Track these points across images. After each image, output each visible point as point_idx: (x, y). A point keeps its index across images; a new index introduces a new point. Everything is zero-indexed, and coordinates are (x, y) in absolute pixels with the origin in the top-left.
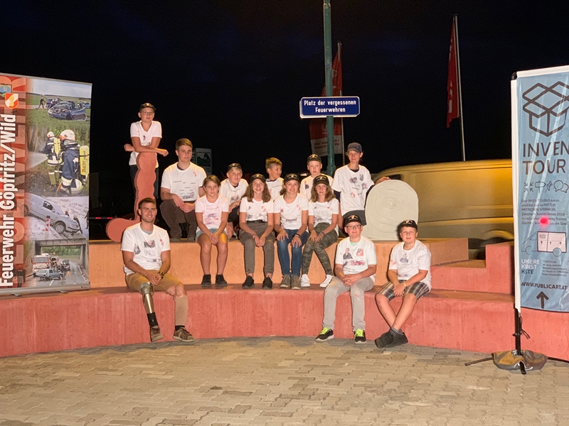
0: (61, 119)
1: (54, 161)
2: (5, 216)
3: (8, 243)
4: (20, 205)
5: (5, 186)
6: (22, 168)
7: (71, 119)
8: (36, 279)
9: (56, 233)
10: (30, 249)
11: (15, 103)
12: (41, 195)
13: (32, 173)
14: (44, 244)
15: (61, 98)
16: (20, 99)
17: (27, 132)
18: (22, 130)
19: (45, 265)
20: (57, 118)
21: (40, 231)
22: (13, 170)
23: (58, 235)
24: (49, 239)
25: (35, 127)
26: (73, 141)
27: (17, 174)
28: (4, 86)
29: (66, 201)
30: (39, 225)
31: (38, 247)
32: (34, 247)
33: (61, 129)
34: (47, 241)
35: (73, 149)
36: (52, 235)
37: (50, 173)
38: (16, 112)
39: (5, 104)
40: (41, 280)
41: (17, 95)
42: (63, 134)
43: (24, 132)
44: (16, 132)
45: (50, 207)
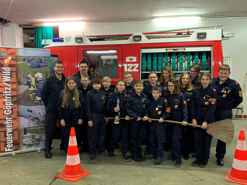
0: (35, 68)
1: (32, 89)
2: (7, 118)
3: (9, 130)
4: (15, 112)
5: (6, 103)
6: (15, 93)
7: (40, 68)
8: (25, 146)
9: (34, 123)
10: (21, 132)
11: (10, 61)
12: (25, 106)
13: (20, 95)
14: (29, 129)
15: (34, 57)
16: (12, 59)
17: (17, 75)
18: (14, 75)
19: (30, 139)
20: (33, 67)
21: (26, 123)
22: (10, 95)
23: (35, 124)
24: (31, 127)
25: (21, 72)
26: (41, 78)
27: (12, 97)
28: (3, 53)
29: (39, 108)
30: (25, 121)
31: (25, 131)
32: (23, 131)
33: (35, 73)
34: (30, 128)
35: (42, 82)
36: (32, 124)
37: (30, 95)
38: (10, 66)
39: (4, 62)
40: (28, 146)
41: (11, 57)
42: (36, 75)
43: (15, 75)
44: (11, 76)
45: (31, 111)
